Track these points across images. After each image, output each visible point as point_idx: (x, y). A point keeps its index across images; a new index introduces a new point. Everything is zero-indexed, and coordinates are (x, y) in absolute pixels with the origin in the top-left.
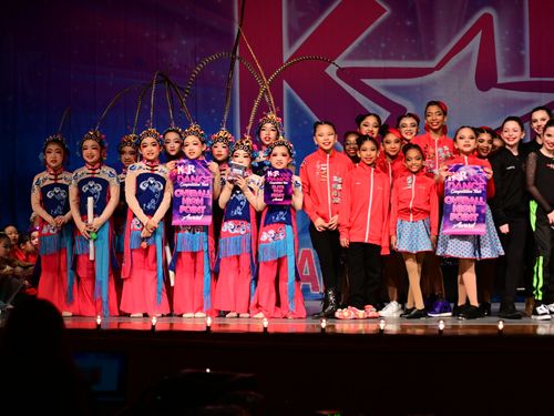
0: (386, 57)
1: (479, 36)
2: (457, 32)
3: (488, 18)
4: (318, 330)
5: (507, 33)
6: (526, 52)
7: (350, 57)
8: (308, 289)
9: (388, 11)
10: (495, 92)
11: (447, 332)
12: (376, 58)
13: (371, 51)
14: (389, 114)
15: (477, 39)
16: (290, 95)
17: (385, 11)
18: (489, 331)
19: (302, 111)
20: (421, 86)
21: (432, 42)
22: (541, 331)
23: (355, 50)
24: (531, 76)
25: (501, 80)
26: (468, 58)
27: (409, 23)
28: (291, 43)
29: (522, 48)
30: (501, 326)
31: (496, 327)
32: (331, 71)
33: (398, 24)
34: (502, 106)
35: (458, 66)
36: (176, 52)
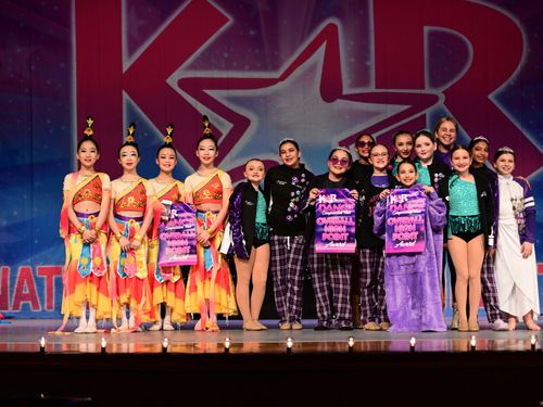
0: (228, 67)
1: (324, 46)
2: (302, 40)
3: (332, 29)
5: (352, 43)
6: (372, 63)
7: (192, 67)
9: (231, 21)
10: (340, 103)
11: (294, 350)
12: (219, 68)
13: (213, 61)
14: (232, 125)
15: (322, 49)
16: (129, 106)
17: (227, 20)
20: (265, 98)
21: (276, 53)
23: (197, 60)
24: (377, 87)
25: (346, 91)
26: (313, 68)
28: (131, 51)
29: (368, 59)
32: (172, 81)
33: (242, 33)
35: (303, 76)
36: (10, 60)
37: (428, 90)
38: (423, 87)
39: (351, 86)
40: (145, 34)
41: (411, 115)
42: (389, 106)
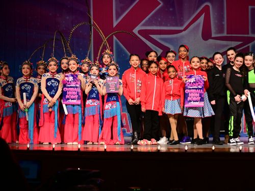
0: (161, 25)
1: (203, 15)
2: (194, 13)
3: (207, 7)
4: (130, 150)
5: (216, 14)
6: (225, 23)
7: (144, 25)
8: (125, 131)
10: (211, 41)
11: (188, 151)
12: (156, 25)
13: (154, 22)
14: (162, 51)
16: (116, 42)
17: (160, 4)
18: (208, 150)
19: (122, 50)
20: (177, 38)
21: (182, 18)
22: (232, 150)
23: (146, 22)
24: (227, 34)
25: (213, 35)
26: (198, 26)
27: (171, 9)
28: (117, 18)
29: (223, 21)
30: (213, 148)
31: (211, 149)
32: (136, 31)
33: (166, 10)
34: (214, 47)
35: (194, 29)
36: (64, 22)
37: (250, 35)
38: (248, 34)
39: (216, 33)
40: (123, 10)
41: (244, 46)
42: (233, 42)
